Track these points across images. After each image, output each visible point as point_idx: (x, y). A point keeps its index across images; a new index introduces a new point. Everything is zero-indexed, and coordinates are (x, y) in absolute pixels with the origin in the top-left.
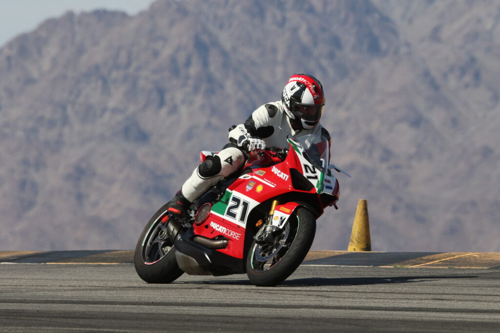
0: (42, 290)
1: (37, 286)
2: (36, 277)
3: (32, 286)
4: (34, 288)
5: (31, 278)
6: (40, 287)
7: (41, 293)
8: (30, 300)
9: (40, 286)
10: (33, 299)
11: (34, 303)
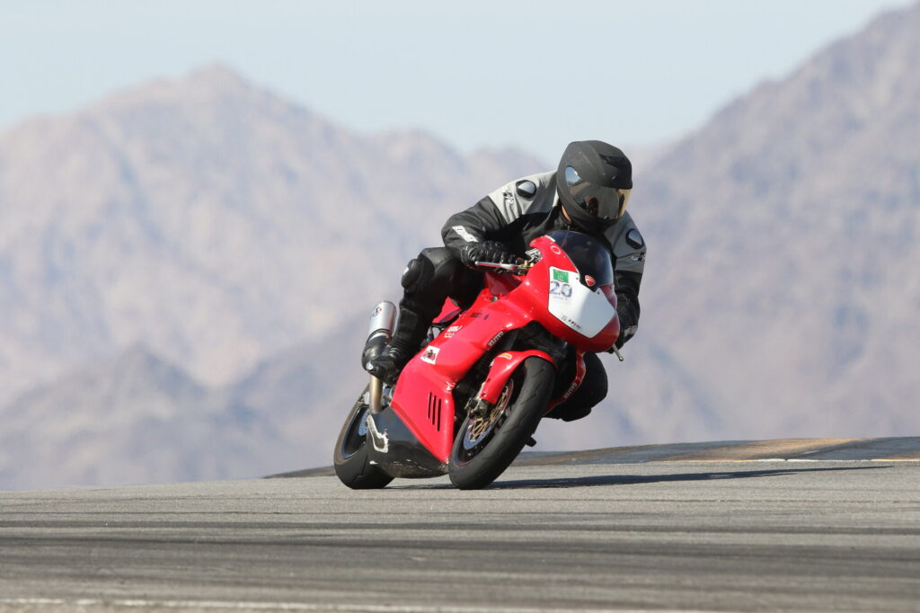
0: (862, 510)
1: (852, 502)
2: (851, 486)
3: (845, 502)
4: (846, 505)
5: (842, 487)
6: (857, 504)
7: (860, 516)
8: (840, 528)
9: (859, 502)
10: (845, 526)
11: (846, 533)
